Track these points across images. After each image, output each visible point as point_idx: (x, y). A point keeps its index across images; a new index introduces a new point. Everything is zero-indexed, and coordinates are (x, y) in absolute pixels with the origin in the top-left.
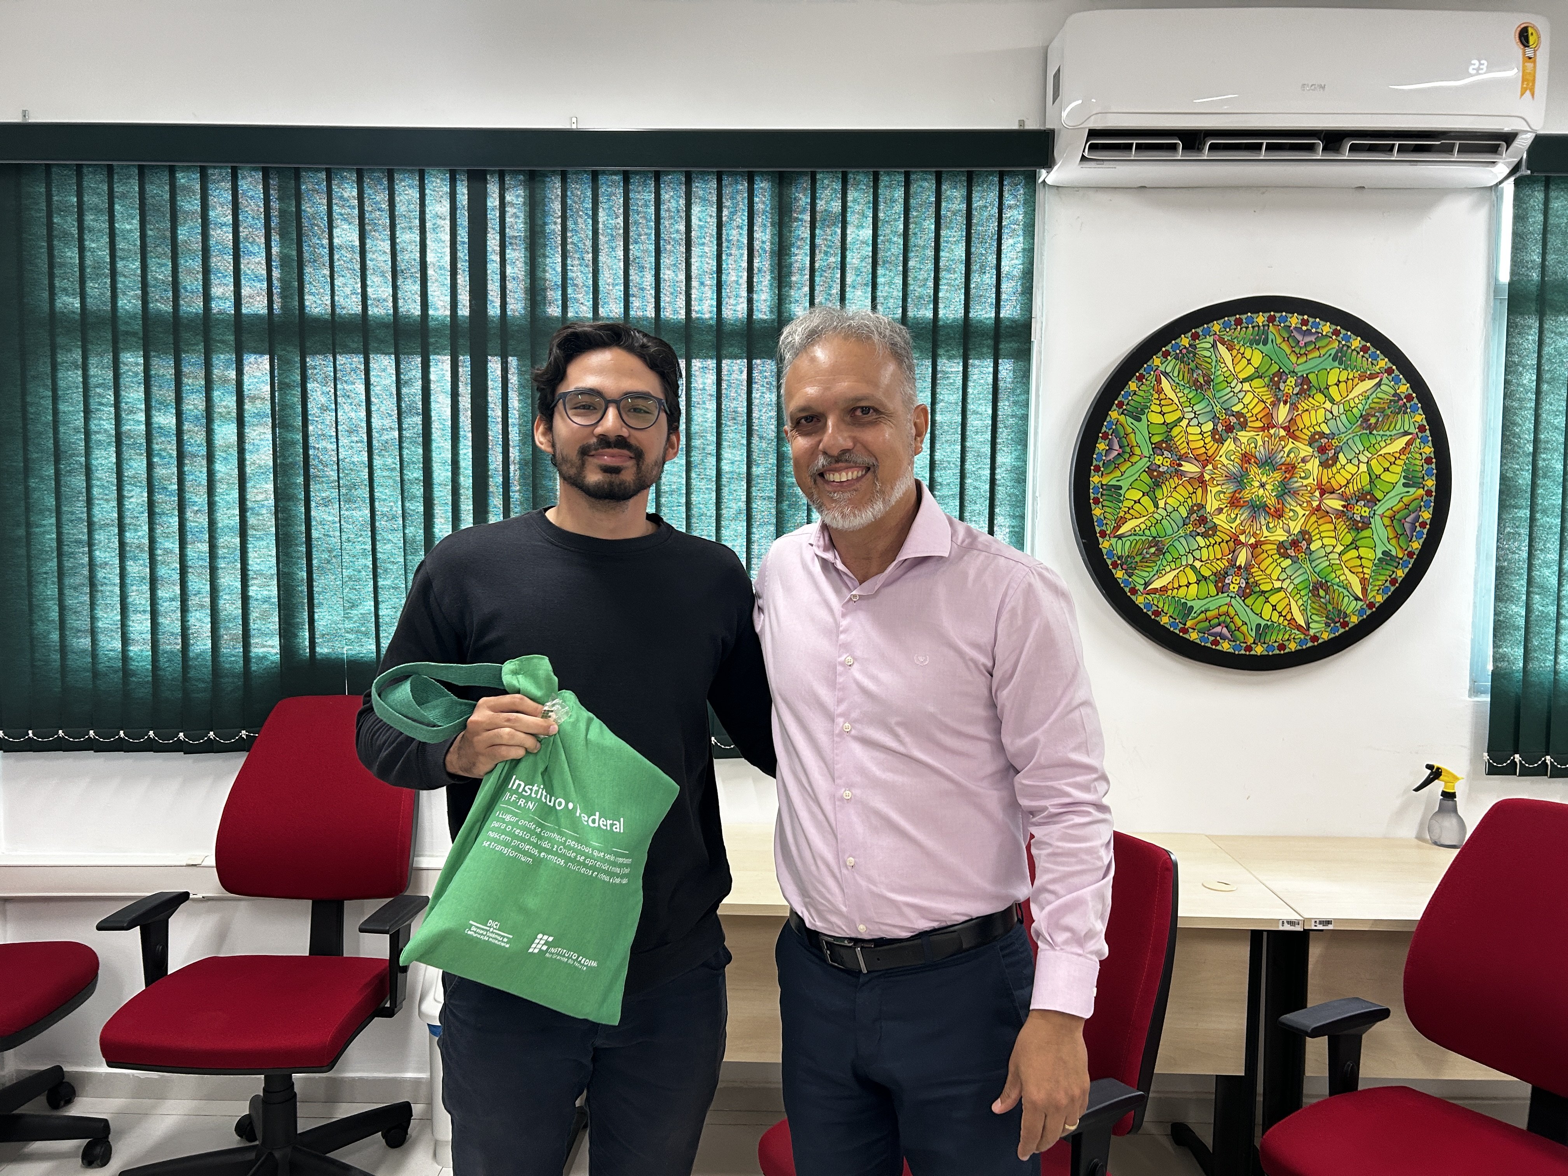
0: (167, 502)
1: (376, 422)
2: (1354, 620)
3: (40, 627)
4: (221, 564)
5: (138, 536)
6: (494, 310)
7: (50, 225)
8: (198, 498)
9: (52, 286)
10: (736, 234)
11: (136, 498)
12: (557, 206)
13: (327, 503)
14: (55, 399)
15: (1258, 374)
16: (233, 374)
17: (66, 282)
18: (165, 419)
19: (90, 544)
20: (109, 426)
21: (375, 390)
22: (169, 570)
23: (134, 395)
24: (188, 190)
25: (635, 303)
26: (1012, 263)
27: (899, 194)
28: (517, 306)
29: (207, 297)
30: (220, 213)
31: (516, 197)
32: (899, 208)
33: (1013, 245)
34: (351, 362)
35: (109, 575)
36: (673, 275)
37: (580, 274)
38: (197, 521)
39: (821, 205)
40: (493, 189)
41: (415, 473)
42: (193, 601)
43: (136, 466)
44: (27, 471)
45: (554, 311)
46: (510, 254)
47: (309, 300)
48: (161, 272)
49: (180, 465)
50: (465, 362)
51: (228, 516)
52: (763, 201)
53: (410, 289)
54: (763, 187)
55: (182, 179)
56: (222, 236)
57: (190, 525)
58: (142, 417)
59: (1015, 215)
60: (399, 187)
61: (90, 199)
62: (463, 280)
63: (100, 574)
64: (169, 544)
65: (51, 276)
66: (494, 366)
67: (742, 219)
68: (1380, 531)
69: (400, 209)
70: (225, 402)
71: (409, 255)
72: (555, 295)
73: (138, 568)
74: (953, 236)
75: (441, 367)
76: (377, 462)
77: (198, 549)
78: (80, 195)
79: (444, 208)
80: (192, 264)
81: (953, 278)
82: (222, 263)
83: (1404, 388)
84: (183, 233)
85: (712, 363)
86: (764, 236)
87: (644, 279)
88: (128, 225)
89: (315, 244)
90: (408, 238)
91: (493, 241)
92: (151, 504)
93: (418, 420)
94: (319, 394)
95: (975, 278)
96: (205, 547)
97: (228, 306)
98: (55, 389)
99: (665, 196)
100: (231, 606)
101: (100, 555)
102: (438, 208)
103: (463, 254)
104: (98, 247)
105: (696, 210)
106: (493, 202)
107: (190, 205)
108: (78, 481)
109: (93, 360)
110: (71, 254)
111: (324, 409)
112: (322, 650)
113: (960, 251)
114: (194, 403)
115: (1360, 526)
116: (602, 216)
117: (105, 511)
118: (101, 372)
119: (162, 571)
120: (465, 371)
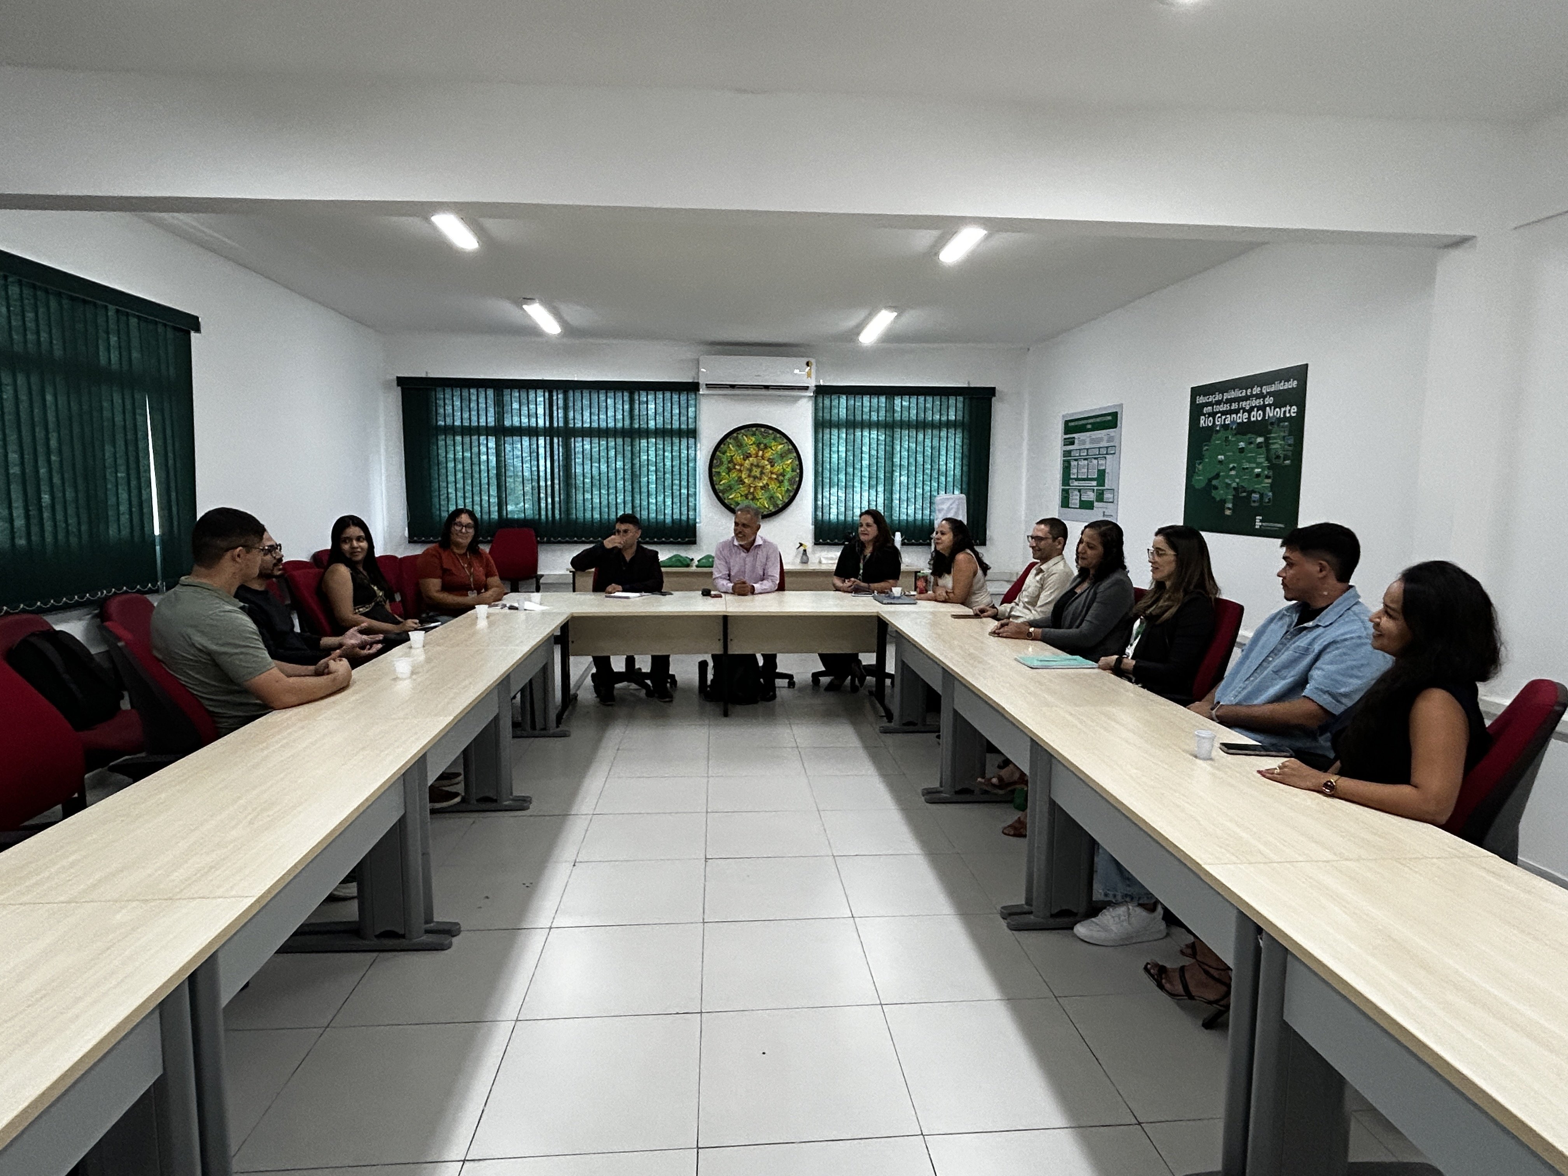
0: (468, 476)
1: (524, 455)
2: (780, 506)
3: (434, 510)
4: (483, 493)
5: (460, 485)
6: (555, 425)
7: (436, 403)
8: (476, 476)
9: (436, 419)
10: (619, 406)
11: (460, 475)
12: (572, 399)
13: (511, 477)
14: (438, 449)
15: (754, 443)
16: (485, 442)
17: (441, 418)
18: (467, 454)
19: (447, 487)
20: (452, 456)
21: (524, 447)
22: (468, 495)
23: (459, 448)
24: (473, 394)
25: (593, 424)
26: (691, 414)
27: (661, 396)
28: (561, 424)
29: (478, 422)
30: (482, 400)
31: (561, 396)
32: (661, 400)
33: (692, 410)
34: (517, 439)
35: (452, 496)
36: (603, 417)
37: (578, 416)
38: (476, 482)
39: (641, 399)
40: (555, 394)
41: (535, 469)
42: (475, 503)
43: (460, 466)
44: (430, 468)
45: (571, 425)
46: (559, 411)
47: (505, 423)
48: (466, 415)
49: (471, 466)
50: (548, 438)
51: (485, 481)
52: (626, 398)
53: (533, 420)
54: (626, 394)
55: (472, 391)
56: (482, 406)
57: (474, 483)
58: (461, 454)
59: (692, 402)
60: (530, 393)
61: (447, 396)
62: (547, 418)
63: (450, 496)
64: (468, 488)
65: (436, 416)
66: (556, 440)
67: (621, 402)
68: (786, 483)
69: (530, 399)
70: (483, 449)
71: (533, 411)
72: (572, 422)
73: (460, 494)
74: (676, 407)
75: (541, 441)
76: (524, 466)
77: (476, 489)
78: (444, 395)
79: (542, 399)
80: (474, 413)
81: (676, 418)
82: (482, 413)
83: (791, 447)
84: (472, 405)
85: (613, 439)
86: (627, 407)
87: (595, 418)
88: (457, 403)
89: (507, 408)
90: (532, 406)
91: (555, 408)
92: (464, 477)
93: (535, 454)
94: (508, 448)
95: (682, 418)
96: (479, 488)
97: (484, 424)
98: (437, 446)
99: (600, 396)
100: (485, 505)
101: (450, 490)
102: (540, 399)
103: (547, 412)
104: (449, 409)
105: (609, 400)
106: (555, 398)
107: (474, 398)
108: (443, 471)
109: (448, 439)
110: (441, 411)
111: (510, 451)
112: (509, 516)
113: (677, 411)
114: (475, 450)
115: (781, 482)
116: (584, 401)
117: (451, 478)
118: (450, 442)
119: (467, 495)
120: (548, 442)
